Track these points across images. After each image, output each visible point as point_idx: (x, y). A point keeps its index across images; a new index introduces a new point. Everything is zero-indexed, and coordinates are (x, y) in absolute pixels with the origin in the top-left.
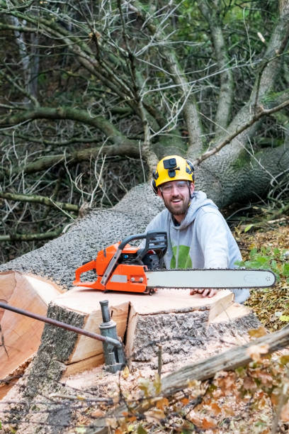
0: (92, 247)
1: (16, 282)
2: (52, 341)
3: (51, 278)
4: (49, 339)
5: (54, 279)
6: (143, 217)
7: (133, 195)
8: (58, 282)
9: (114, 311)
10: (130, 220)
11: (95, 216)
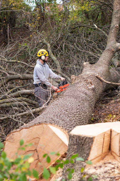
0: (67, 111)
1: (44, 128)
2: (74, 152)
3: (58, 126)
4: (73, 151)
5: (59, 126)
6: (80, 98)
7: (71, 89)
8: (61, 127)
9: (105, 134)
10: (76, 99)
11: (60, 99)
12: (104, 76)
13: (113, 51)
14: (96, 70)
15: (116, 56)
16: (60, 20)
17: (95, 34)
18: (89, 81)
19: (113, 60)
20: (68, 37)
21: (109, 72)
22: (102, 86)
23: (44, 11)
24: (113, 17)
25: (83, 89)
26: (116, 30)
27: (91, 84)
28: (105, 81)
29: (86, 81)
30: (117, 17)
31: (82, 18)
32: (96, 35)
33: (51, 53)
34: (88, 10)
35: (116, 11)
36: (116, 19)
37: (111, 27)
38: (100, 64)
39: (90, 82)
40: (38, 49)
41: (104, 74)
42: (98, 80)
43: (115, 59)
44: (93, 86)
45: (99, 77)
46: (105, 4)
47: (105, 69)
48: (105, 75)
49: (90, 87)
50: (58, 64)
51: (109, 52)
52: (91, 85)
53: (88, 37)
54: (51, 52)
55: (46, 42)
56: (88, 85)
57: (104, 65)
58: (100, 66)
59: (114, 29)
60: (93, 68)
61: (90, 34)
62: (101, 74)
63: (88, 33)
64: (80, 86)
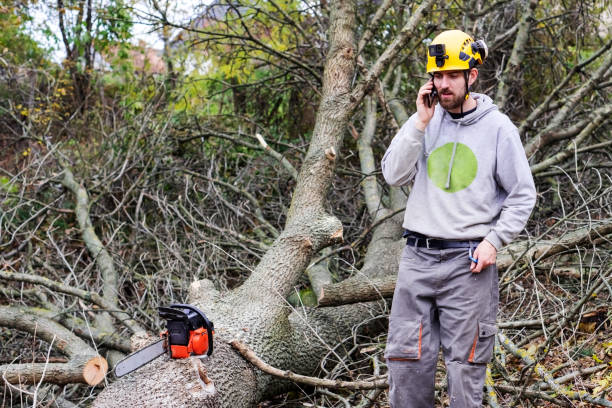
12: (266, 341)
13: (310, 247)
14: (236, 316)
15: (323, 256)
16: (139, 105)
17: (259, 166)
18: (196, 368)
19: (313, 269)
20: (159, 169)
21: (286, 326)
22: (249, 383)
23: (90, 68)
24: (321, 117)
25: (165, 401)
26: (328, 169)
27: (203, 378)
28: (264, 365)
29: (183, 368)
30: (333, 121)
31: (222, 104)
32: (264, 170)
33: (87, 226)
34: (242, 81)
35: (331, 99)
36: (330, 128)
37: (310, 154)
38: (256, 292)
39: (200, 373)
40: (33, 209)
41: (266, 335)
42: (236, 357)
43: (320, 267)
44: (211, 390)
45: (243, 347)
46: (301, 67)
47: (271, 314)
48: (269, 338)
49: (196, 395)
50: (106, 268)
51: (293, 250)
52: (202, 383)
53: (234, 174)
54: (89, 221)
55: (73, 182)
56: (189, 385)
57: (268, 298)
58: (253, 299)
59: (318, 164)
60: (224, 307)
61: (242, 164)
62: (254, 331)
63: (237, 162)
64: (157, 387)
